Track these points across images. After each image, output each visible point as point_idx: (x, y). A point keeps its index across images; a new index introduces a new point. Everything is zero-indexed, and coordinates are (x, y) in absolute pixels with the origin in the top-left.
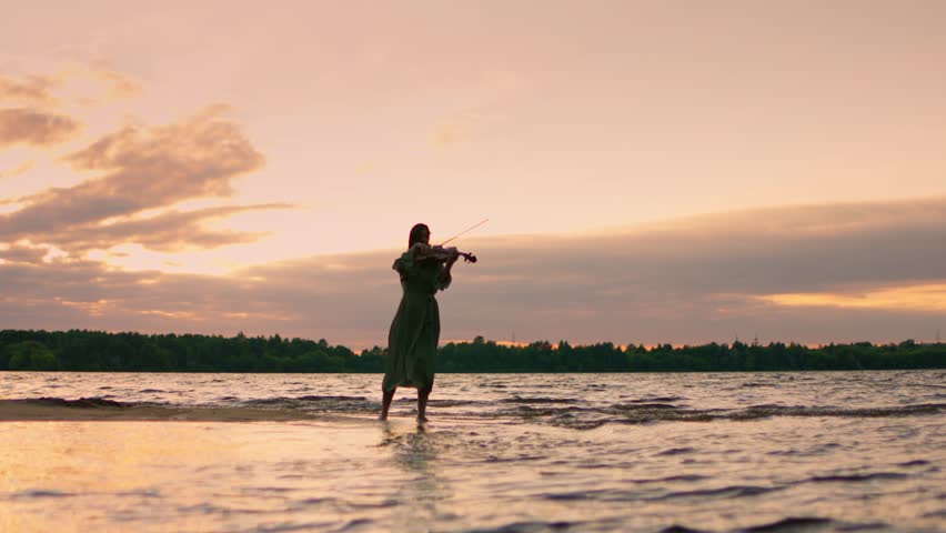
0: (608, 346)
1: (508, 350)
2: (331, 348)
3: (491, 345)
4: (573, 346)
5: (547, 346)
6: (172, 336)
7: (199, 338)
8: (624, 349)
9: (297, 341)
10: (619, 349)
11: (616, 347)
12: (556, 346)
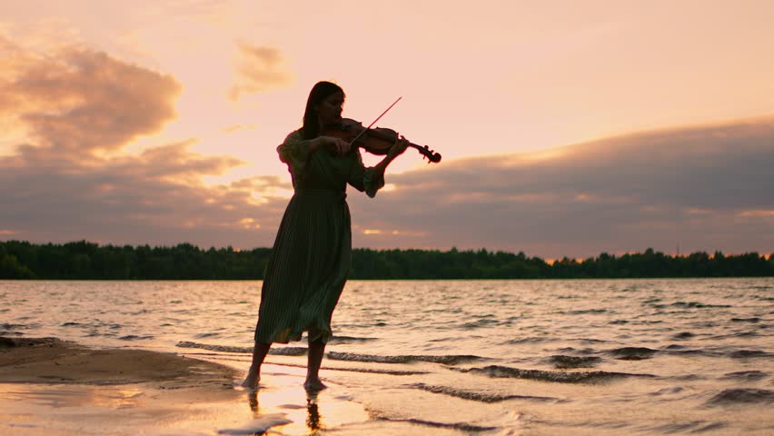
0: (755, 255)
1: (674, 260)
2: (528, 259)
3: (660, 255)
4: (726, 256)
5: (705, 256)
6: (397, 251)
7: (419, 252)
8: (767, 257)
9: (500, 254)
10: (763, 258)
11: (761, 256)
12: (712, 256)
